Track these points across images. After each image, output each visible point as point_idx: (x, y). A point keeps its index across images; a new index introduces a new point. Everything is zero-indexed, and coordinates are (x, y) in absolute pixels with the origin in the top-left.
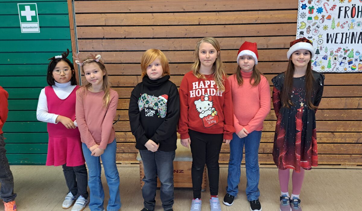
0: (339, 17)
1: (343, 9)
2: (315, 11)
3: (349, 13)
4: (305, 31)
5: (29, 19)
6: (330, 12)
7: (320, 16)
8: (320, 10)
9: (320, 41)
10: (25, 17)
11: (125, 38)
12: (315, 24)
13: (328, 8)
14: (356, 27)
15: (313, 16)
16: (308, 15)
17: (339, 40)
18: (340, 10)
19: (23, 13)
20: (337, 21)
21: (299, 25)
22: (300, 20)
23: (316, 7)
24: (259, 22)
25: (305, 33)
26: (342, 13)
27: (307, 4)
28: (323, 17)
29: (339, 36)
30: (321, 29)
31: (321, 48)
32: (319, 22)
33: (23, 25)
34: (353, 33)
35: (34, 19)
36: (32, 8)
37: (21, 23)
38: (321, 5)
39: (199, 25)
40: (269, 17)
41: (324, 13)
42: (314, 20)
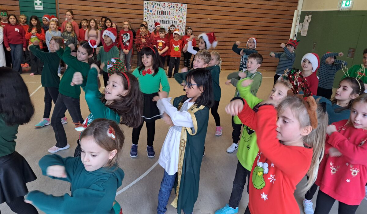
0: (157, 14)
2: (149, 11)
3: (161, 13)
4: (146, 18)
5: (38, 4)
6: (154, 12)
7: (151, 13)
8: (151, 11)
9: (152, 22)
11: (79, 15)
12: (150, 16)
13: (154, 11)
14: (163, 18)
15: (149, 13)
16: (147, 13)
18: (158, 12)
19: (36, 2)
20: (157, 15)
21: (144, 16)
22: (144, 14)
23: (150, 10)
24: (130, 13)
25: (147, 19)
26: (158, 13)
27: (147, 9)
28: (152, 13)
30: (152, 18)
31: (152, 25)
32: (151, 15)
34: (163, 21)
35: (41, 4)
37: (35, 5)
39: (108, 12)
40: (134, 12)
41: (152, 12)
42: (149, 15)
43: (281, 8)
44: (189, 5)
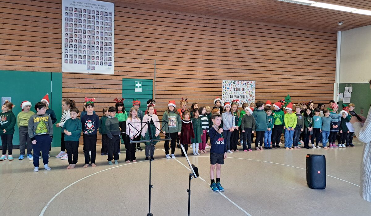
0: (233, 90)
1: (234, 88)
4: (224, 94)
5: (138, 87)
7: (228, 90)
10: (137, 86)
13: (230, 88)
14: (238, 93)
16: (225, 90)
17: (233, 97)
19: (137, 85)
20: (233, 92)
21: (223, 92)
24: (212, 91)
27: (225, 86)
29: (234, 96)
30: (228, 94)
31: (229, 100)
32: (228, 92)
33: (136, 89)
34: (237, 96)
35: (140, 87)
36: (140, 83)
38: (228, 87)
39: (195, 91)
40: (214, 89)
43: (324, 82)
44: (257, 82)
